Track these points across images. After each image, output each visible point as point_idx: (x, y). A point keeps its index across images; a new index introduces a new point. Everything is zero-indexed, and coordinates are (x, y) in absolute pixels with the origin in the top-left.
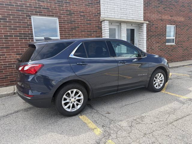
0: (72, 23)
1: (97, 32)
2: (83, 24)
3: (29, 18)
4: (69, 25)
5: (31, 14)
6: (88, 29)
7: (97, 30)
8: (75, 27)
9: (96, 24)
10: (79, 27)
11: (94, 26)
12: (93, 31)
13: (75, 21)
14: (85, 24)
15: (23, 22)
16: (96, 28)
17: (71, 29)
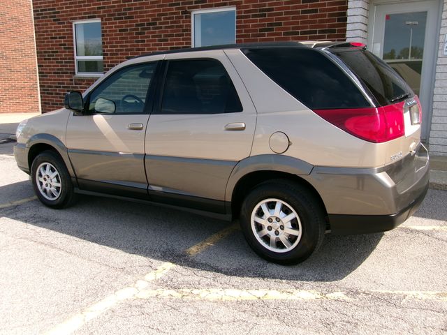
0: (264, 15)
1: (334, 31)
2: (292, 13)
3: (186, 17)
4: (256, 21)
5: (189, 8)
6: (306, 27)
7: (334, 26)
8: (271, 25)
9: (334, 9)
10: (280, 24)
11: (325, 16)
12: (320, 32)
13: (272, 9)
14: (298, 12)
15: (177, 26)
16: (334, 21)
17: (261, 30)
